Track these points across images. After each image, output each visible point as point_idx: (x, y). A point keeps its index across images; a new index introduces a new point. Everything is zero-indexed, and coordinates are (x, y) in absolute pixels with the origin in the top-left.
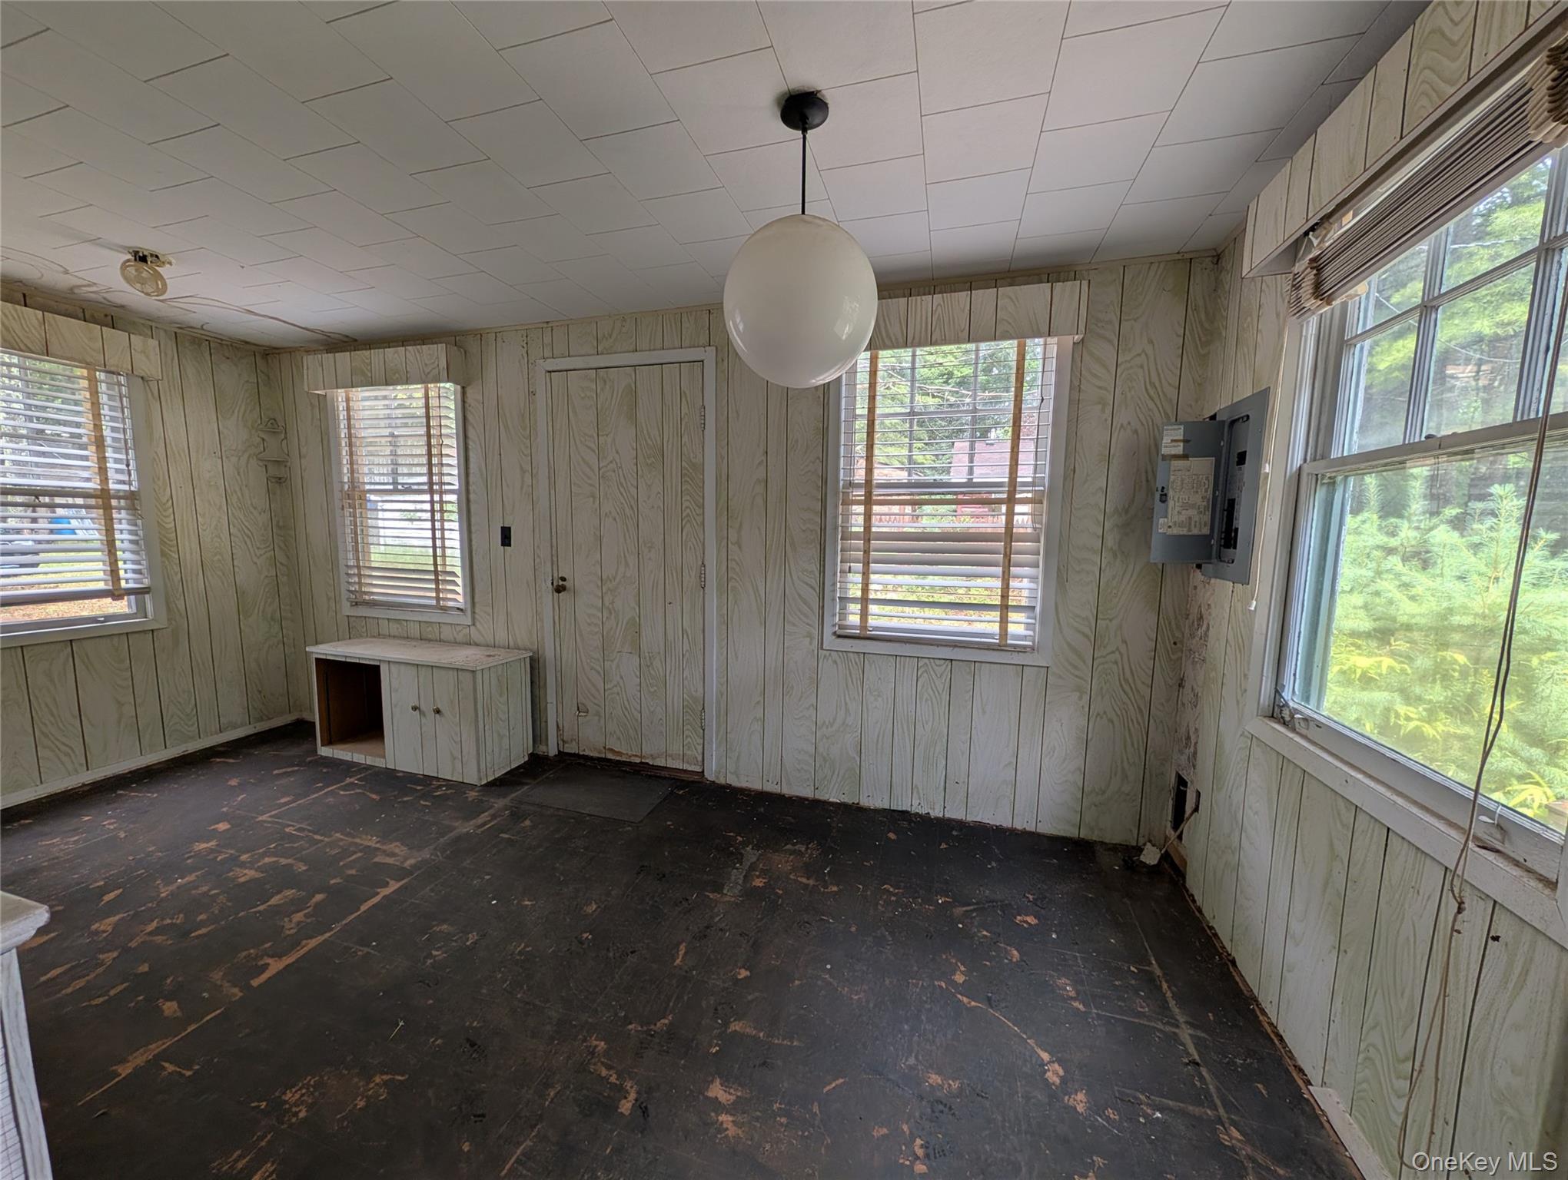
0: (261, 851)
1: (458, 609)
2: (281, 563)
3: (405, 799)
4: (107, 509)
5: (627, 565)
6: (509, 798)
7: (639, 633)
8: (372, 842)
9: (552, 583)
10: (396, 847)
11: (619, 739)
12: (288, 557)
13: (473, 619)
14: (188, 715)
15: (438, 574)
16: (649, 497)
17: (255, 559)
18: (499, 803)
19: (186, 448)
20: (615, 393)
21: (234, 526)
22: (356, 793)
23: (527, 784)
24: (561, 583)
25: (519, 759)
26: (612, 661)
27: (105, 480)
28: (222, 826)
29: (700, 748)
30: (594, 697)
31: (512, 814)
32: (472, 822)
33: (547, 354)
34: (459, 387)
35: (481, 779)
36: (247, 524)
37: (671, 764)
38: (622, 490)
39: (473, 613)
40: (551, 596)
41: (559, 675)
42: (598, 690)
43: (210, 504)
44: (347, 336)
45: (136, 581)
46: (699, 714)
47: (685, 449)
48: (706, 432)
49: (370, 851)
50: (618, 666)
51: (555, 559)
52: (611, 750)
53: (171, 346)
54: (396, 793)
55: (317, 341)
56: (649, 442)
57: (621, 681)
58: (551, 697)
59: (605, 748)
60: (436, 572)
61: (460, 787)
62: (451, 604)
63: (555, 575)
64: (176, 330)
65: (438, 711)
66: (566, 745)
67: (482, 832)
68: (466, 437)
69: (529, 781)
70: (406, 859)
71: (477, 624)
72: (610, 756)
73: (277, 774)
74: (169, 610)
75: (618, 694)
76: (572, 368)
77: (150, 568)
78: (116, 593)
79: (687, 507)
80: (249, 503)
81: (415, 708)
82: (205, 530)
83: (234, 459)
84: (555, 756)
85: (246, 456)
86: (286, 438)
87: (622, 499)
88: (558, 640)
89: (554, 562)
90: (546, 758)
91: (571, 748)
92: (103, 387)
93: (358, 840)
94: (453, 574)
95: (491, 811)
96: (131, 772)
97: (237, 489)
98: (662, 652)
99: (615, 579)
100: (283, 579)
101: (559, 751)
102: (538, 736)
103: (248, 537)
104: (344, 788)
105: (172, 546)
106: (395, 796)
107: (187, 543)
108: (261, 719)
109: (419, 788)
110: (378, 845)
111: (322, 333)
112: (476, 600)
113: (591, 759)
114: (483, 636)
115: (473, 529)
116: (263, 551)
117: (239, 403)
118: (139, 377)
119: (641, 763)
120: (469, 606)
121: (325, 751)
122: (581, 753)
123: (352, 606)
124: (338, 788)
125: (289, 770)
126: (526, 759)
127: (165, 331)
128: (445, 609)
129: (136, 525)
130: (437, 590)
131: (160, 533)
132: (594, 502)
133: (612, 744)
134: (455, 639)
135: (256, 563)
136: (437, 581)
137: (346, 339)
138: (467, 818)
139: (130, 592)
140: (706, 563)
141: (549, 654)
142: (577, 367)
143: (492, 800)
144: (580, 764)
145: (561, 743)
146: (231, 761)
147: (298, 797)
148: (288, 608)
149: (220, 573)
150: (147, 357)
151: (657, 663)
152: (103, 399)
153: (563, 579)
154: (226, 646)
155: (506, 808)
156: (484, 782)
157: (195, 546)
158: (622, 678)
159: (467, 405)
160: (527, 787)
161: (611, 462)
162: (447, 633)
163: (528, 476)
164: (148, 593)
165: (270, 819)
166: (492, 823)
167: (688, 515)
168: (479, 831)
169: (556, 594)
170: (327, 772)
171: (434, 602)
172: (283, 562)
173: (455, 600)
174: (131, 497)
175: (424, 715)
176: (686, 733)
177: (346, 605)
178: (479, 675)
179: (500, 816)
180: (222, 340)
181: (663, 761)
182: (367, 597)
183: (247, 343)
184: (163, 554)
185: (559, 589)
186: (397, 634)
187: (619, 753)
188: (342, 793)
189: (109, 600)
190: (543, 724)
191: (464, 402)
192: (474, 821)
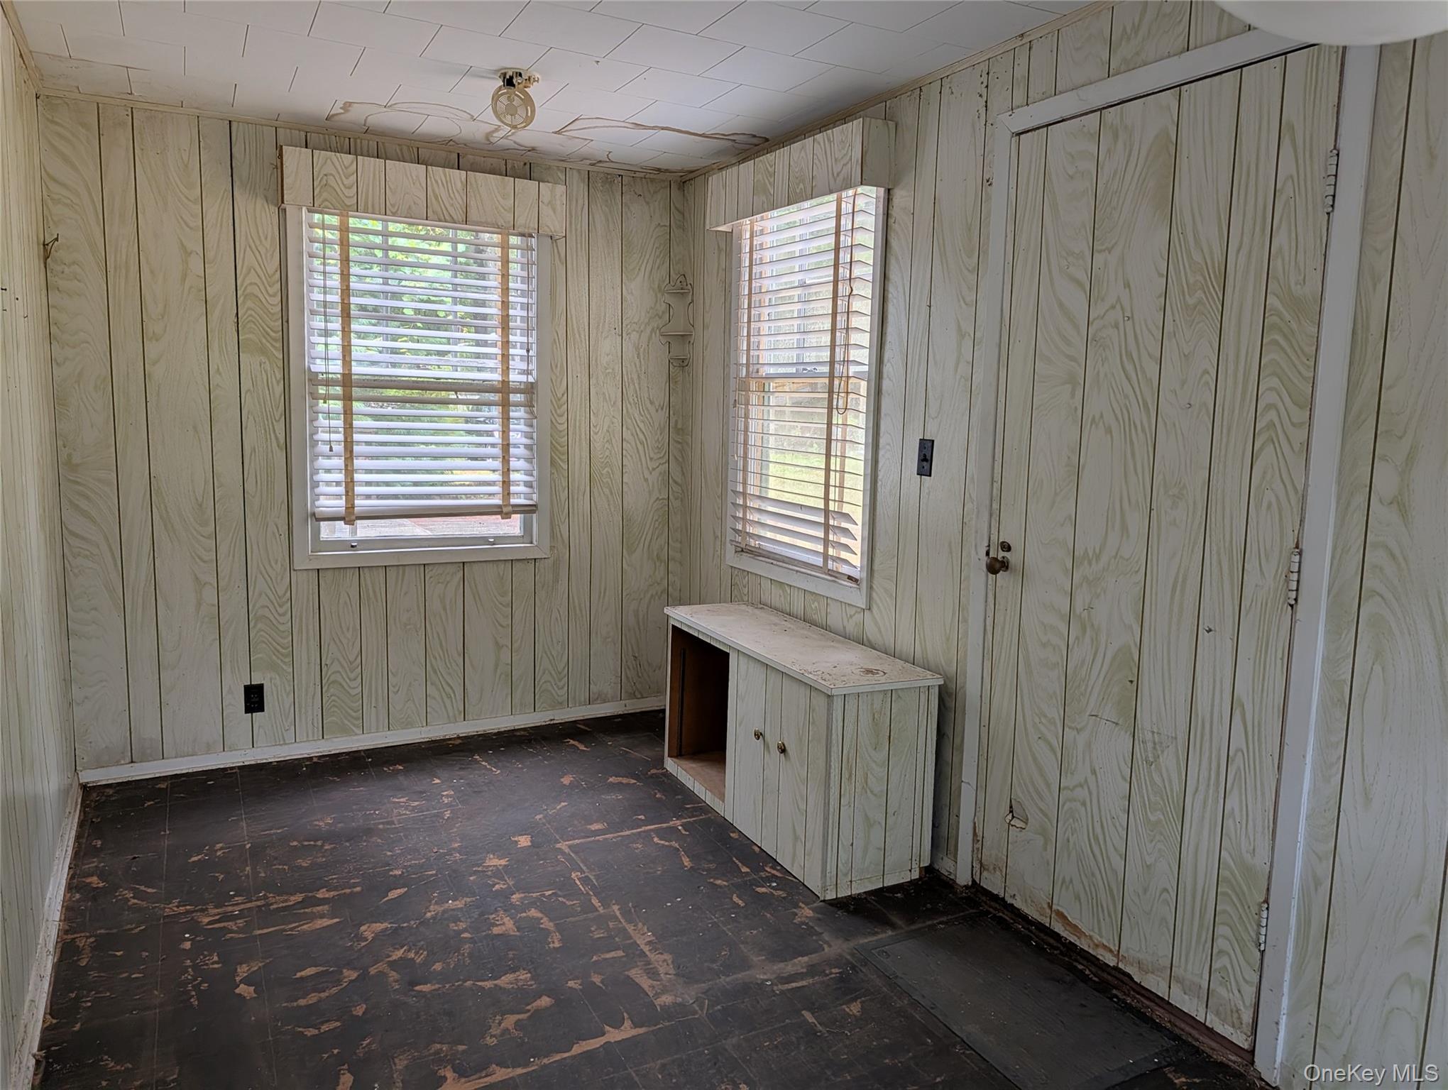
0: (534, 895)
1: (850, 578)
2: (676, 482)
3: (718, 882)
4: (505, 405)
5: (1124, 528)
6: (852, 944)
7: (1136, 683)
8: (642, 937)
9: (988, 554)
10: (663, 962)
11: (1078, 898)
12: (683, 474)
13: (870, 598)
14: (560, 673)
15: (829, 519)
16: (1183, 383)
17: (647, 475)
18: (834, 947)
19: (587, 324)
20: (1135, 153)
21: (628, 429)
22: (671, 846)
23: (893, 926)
24: (1001, 554)
25: (902, 872)
26: (1078, 731)
27: (506, 370)
28: (524, 841)
29: (1250, 992)
30: (1041, 798)
31: (842, 979)
32: (778, 967)
33: (1019, 97)
34: (882, 190)
35: (825, 889)
36: (642, 425)
37: (1180, 999)
38: (1129, 368)
39: (870, 588)
40: (984, 578)
41: (985, 736)
42: (1048, 785)
43: (605, 398)
44: (754, 136)
45: (527, 496)
46: (1254, 909)
47: (1277, 264)
48: (1336, 215)
49: (634, 953)
50: (1089, 745)
51: (995, 506)
52: (1061, 916)
53: (580, 188)
54: (712, 866)
55: (720, 153)
56: (1197, 257)
57: (1091, 779)
58: (969, 773)
59: (1051, 907)
60: (826, 512)
61: (794, 888)
62: (845, 569)
63: (994, 538)
64: (590, 168)
65: (783, 750)
66: (985, 874)
67: (782, 992)
68: (885, 277)
69: (900, 923)
70: (665, 991)
71: (875, 609)
72: (1058, 927)
73: (612, 784)
74: (553, 536)
75: (1084, 804)
76: (1057, 117)
77: (540, 480)
78: (505, 510)
79: (1270, 407)
80: (646, 396)
81: (758, 735)
82: (596, 434)
83: (634, 336)
84: (966, 887)
85: (649, 329)
86: (693, 301)
87: (1129, 390)
88: (987, 664)
89: (995, 514)
90: (949, 884)
91: (992, 883)
92: (514, 254)
93: (630, 928)
94: (847, 517)
95: (815, 958)
96: (499, 733)
97: (635, 377)
98: (1182, 737)
99: (1098, 558)
100: (675, 503)
101: (974, 881)
102: (941, 838)
103: (642, 443)
104: (662, 834)
105: (563, 454)
106: (709, 870)
107: (577, 450)
108: (632, 696)
109: (745, 869)
110: (646, 949)
111: (724, 137)
112: (876, 567)
113: (1024, 918)
114: (882, 636)
115: (882, 441)
116: (655, 464)
117: (647, 256)
118: (547, 236)
119: (1116, 968)
120: (864, 575)
121: (671, 765)
122: (1009, 901)
123: (736, 552)
124: (656, 831)
125: (625, 781)
126: (916, 875)
127: (579, 171)
128: (835, 574)
129: (531, 426)
130: (826, 542)
131: (552, 436)
132: (1073, 395)
133: (1065, 903)
134: (844, 628)
135: (646, 480)
136: (827, 527)
137: (755, 141)
138: (778, 955)
139: (519, 509)
140: (1305, 546)
141: (972, 688)
142: (1065, 114)
143: (826, 936)
144: (1001, 921)
145: (977, 866)
146: (582, 747)
147: (614, 827)
148: (678, 545)
149: (607, 491)
150: (554, 210)
151: (1169, 761)
152: (515, 269)
153: (1006, 547)
154: (605, 589)
155: (837, 961)
156: (830, 896)
157: (585, 454)
158: (1094, 772)
159: (891, 221)
160: (890, 933)
161: (1113, 307)
162: (836, 617)
163: (968, 343)
164: (534, 512)
165: (567, 850)
166: (804, 983)
167: (1271, 425)
168: (779, 988)
169: (990, 575)
170: (659, 800)
171: (819, 561)
172: (679, 480)
173: (846, 562)
174: (530, 389)
175: (769, 752)
176: (1220, 943)
177: (730, 549)
178: (838, 704)
179: (823, 973)
180: (635, 172)
181: (1164, 985)
182: (752, 543)
183: (659, 170)
184: (553, 463)
185: (996, 567)
186: (778, 605)
187: (1075, 929)
188: (656, 840)
189: (499, 517)
190: (953, 820)
191: (887, 215)
192: (782, 965)
